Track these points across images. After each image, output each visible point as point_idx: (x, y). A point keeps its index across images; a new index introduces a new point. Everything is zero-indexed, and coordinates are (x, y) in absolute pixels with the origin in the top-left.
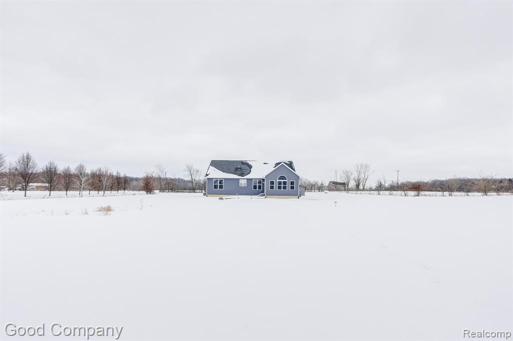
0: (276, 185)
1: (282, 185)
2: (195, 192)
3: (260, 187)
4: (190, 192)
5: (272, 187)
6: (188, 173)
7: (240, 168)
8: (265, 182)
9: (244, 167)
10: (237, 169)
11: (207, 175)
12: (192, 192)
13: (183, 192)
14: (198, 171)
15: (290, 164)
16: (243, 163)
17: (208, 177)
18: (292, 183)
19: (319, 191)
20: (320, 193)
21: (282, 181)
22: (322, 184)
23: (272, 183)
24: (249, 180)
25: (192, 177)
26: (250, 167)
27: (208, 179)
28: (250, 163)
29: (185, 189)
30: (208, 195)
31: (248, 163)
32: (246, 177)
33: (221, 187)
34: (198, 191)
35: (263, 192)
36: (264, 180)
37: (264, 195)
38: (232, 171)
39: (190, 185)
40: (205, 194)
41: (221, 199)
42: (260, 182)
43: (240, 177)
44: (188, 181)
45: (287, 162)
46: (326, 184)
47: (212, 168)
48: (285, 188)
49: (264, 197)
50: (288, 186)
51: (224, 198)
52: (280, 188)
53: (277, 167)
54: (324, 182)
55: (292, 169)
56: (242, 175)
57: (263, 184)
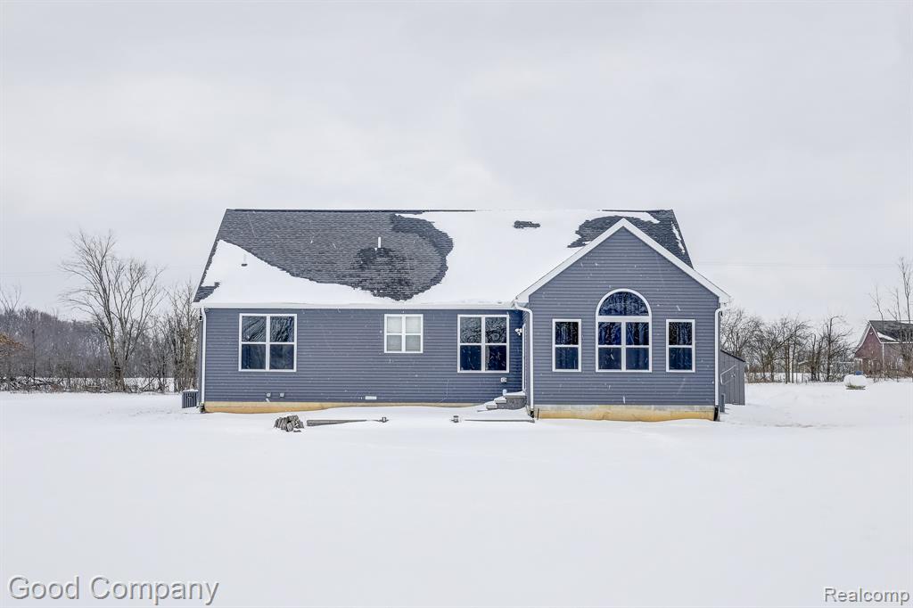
0: (589, 348)
1: (624, 347)
2: (125, 389)
3: (497, 360)
4: (97, 390)
5: (567, 360)
6: (85, 281)
7: (385, 252)
8: (529, 331)
9: (408, 244)
10: (367, 257)
11: (204, 292)
12: (109, 390)
13: (56, 388)
14: (141, 271)
15: (664, 227)
16: (401, 223)
17: (212, 301)
18: (679, 333)
19: (814, 379)
20: (823, 389)
21: (623, 320)
22: (829, 339)
23: (568, 333)
24: (437, 319)
25: (106, 306)
26: (442, 244)
27: (209, 312)
28: (441, 223)
29: (69, 371)
30: (209, 404)
31: (429, 225)
32: (420, 301)
33: (282, 356)
34: (141, 381)
35: (515, 384)
36: (518, 317)
37: (524, 402)
38: (342, 266)
39: (96, 349)
40: (190, 401)
41: (289, 424)
42: (496, 332)
43: (386, 303)
44: (80, 329)
45: (646, 218)
46: (853, 338)
47: (231, 254)
48: (638, 360)
49: (523, 413)
50: (658, 349)
51: (304, 417)
52: (609, 360)
53: (591, 245)
54: (837, 330)
55: (676, 252)
56: (399, 288)
57: (517, 340)
